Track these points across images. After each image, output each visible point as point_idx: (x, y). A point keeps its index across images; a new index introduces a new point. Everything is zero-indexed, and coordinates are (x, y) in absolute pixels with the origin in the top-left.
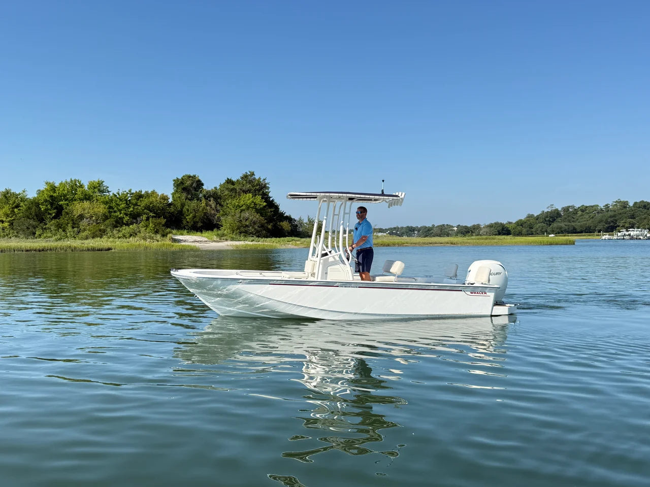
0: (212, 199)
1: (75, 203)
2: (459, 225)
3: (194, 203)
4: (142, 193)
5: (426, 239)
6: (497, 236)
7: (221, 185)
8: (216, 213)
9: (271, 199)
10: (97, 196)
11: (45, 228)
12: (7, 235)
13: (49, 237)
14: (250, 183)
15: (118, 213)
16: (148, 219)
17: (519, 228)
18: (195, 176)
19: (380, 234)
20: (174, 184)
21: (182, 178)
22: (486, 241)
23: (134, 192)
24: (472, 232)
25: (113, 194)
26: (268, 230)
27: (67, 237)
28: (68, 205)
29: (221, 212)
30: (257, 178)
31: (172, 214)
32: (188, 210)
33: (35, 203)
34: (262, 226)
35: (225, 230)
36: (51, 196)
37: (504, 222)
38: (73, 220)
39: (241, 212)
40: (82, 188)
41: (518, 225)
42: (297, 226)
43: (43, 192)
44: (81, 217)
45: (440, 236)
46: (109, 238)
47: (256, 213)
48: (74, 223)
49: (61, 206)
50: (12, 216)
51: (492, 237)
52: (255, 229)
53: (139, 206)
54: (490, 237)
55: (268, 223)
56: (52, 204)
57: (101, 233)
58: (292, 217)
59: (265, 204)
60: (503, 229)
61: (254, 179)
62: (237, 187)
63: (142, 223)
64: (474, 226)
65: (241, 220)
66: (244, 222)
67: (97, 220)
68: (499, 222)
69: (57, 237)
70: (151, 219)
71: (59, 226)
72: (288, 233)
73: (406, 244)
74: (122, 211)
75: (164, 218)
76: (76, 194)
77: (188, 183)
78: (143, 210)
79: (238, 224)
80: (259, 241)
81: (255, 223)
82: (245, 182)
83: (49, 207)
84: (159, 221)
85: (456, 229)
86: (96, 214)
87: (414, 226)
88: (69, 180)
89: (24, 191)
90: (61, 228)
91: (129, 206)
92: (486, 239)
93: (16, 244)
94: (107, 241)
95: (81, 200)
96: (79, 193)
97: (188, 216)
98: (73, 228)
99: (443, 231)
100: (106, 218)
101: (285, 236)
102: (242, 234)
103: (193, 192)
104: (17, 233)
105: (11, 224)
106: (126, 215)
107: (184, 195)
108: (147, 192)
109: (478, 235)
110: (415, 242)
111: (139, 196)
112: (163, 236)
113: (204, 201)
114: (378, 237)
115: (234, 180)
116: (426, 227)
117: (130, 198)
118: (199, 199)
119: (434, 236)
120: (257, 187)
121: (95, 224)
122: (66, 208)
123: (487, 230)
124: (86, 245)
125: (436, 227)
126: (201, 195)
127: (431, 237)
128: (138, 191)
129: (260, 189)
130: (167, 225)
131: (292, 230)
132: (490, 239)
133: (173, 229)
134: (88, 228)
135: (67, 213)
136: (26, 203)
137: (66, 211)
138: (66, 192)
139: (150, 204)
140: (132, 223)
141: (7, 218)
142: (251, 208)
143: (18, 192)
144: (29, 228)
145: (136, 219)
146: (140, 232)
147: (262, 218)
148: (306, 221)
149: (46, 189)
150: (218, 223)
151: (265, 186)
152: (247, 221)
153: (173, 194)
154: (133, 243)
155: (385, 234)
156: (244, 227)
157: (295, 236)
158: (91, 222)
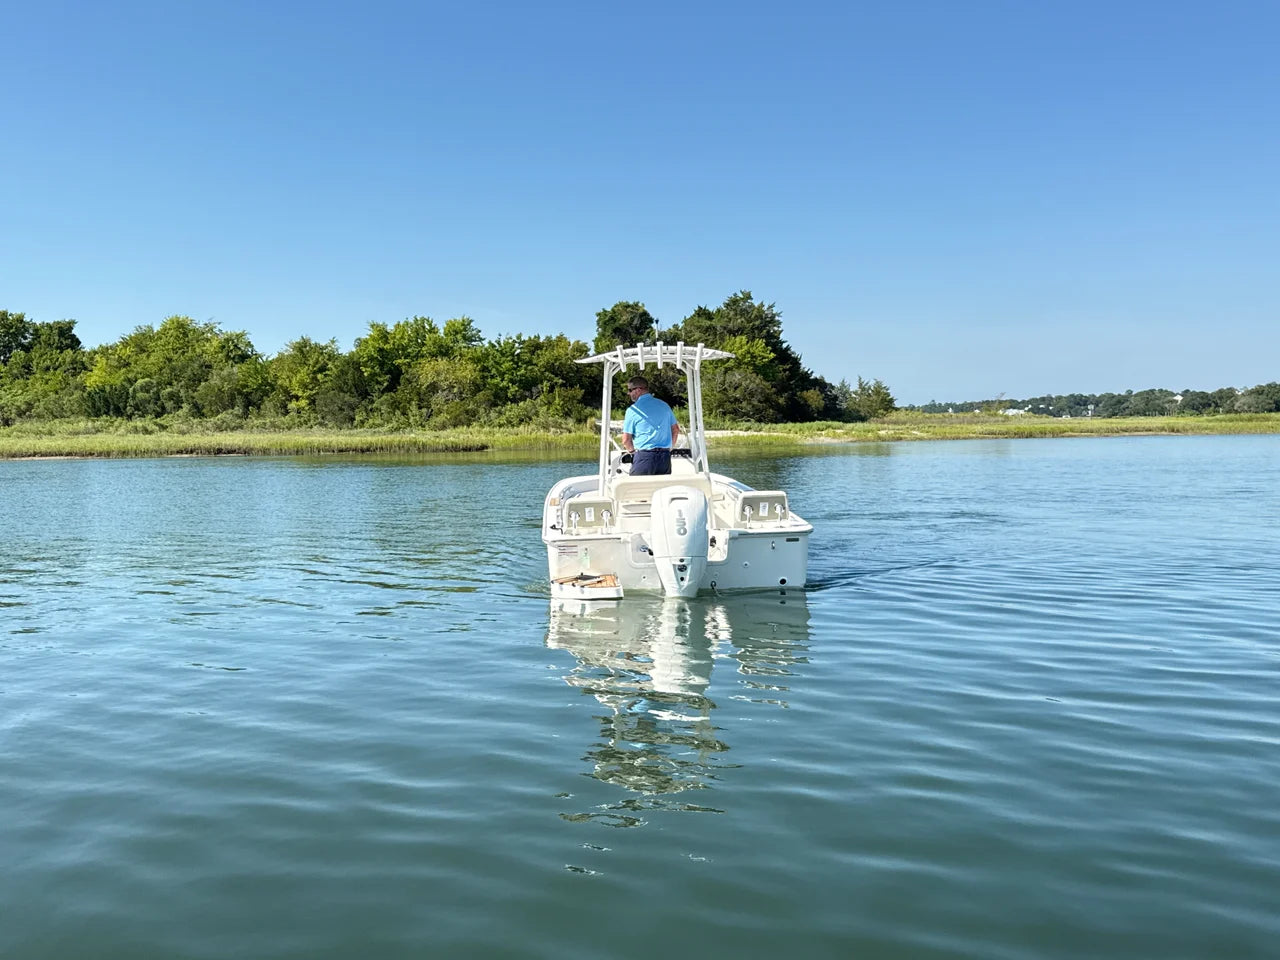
1: (423, 361)
2: (1187, 391)
4: (541, 340)
5: (1113, 420)
6: (1273, 414)
7: (685, 321)
8: (678, 375)
9: (784, 345)
10: (460, 348)
11: (371, 410)
12: (306, 422)
13: (378, 426)
14: (742, 315)
15: (499, 379)
16: (552, 389)
18: (637, 305)
19: (1011, 412)
20: (598, 322)
21: (613, 310)
22: (1250, 424)
23: (527, 339)
24: (1217, 405)
25: (490, 343)
26: (777, 407)
27: (409, 425)
28: (409, 365)
30: (756, 302)
31: (595, 379)
33: (353, 363)
34: (767, 400)
36: (381, 350)
38: (419, 394)
39: (725, 372)
40: (434, 333)
42: (836, 398)
43: (366, 341)
44: (434, 388)
45: (1144, 413)
46: (482, 426)
47: (754, 375)
48: (421, 400)
49: (398, 368)
50: (314, 387)
51: (1263, 415)
52: (753, 406)
53: (535, 365)
54: (1258, 415)
55: (779, 393)
56: (382, 365)
57: (468, 418)
58: (827, 381)
59: (772, 355)
61: (752, 306)
62: (718, 324)
63: (542, 397)
64: (1221, 391)
65: (725, 389)
66: (731, 393)
67: (461, 393)
69: (390, 425)
70: (557, 390)
71: (395, 405)
72: (819, 412)
73: (1070, 433)
74: (506, 376)
75: (582, 387)
76: (424, 345)
78: (542, 373)
79: (719, 396)
80: (760, 430)
81: (752, 395)
82: (732, 313)
83: (377, 369)
84: (571, 392)
85: (1179, 398)
86: (460, 382)
87: (1086, 394)
88: (411, 320)
89: (333, 342)
90: (398, 409)
91: (518, 366)
92: (1250, 420)
93: (321, 439)
94: (479, 432)
95: (433, 355)
96: (428, 342)
98: (420, 408)
99: (1152, 403)
100: (477, 388)
101: (812, 419)
102: (728, 417)
103: (634, 335)
104: (323, 418)
105: (312, 402)
106: (513, 382)
107: (617, 342)
108: (548, 339)
109: (1228, 412)
110: (1090, 427)
111: (535, 346)
112: (581, 421)
114: (1007, 417)
115: (711, 310)
116: (1114, 396)
117: (518, 351)
119: (1131, 415)
120: (757, 323)
121: (457, 400)
122: (407, 371)
123: (1251, 400)
124: (442, 441)
125: (1136, 395)
127: (1124, 416)
128: (532, 337)
129: (762, 326)
130: (586, 401)
131: (826, 405)
132: (1258, 419)
134: (445, 408)
135: (409, 381)
136: (337, 363)
137: (407, 377)
138: (406, 341)
139: (556, 360)
140: (523, 398)
141: (304, 392)
142: (746, 364)
143: (323, 344)
144: (344, 410)
145: (530, 390)
146: (537, 414)
147: (767, 384)
148: (854, 387)
149: (370, 336)
150: (680, 394)
151: (772, 321)
152: (738, 391)
153: (596, 341)
154: (525, 435)
155: (1022, 412)
156: (732, 403)
157: (833, 419)
158: (451, 396)
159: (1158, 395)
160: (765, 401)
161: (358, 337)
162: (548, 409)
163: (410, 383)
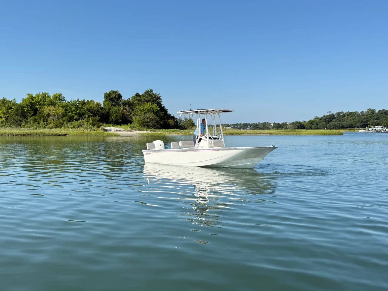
0: (127, 105)
1: (45, 106)
2: (274, 123)
3: (116, 108)
4: (86, 101)
5: (255, 131)
6: (297, 130)
7: (132, 97)
8: (130, 114)
9: (163, 106)
10: (58, 103)
11: (27, 122)
12: (4, 126)
13: (29, 127)
14: (150, 96)
15: (71, 113)
16: (89, 117)
17: (310, 125)
18: (117, 92)
19: (227, 128)
20: (104, 96)
21: (109, 93)
22: (291, 132)
23: (81, 101)
24: (282, 127)
25: (68, 101)
26: (160, 124)
27: (40, 127)
28: (40, 108)
29: (133, 113)
30: (154, 93)
31: (103, 114)
32: (113, 112)
33: (21, 106)
34: (157, 122)
35: (135, 124)
36: (31, 103)
37: (301, 121)
38: (43, 117)
39: (144, 114)
40: (49, 97)
41: (309, 123)
42: (178, 122)
43: (26, 100)
44: (49, 115)
45: (263, 129)
46: (65, 128)
47: (153, 114)
48: (44, 119)
49: (36, 108)
50: (7, 114)
51: (294, 130)
52: (153, 124)
53: (83, 109)
55: (161, 120)
56: (31, 107)
57: (61, 125)
58: (175, 117)
59: (159, 109)
60: (300, 125)
61: (153, 94)
62: (143, 99)
63: (85, 119)
64: (283, 123)
65: (144, 119)
66: (146, 120)
67: (58, 117)
68: (299, 121)
69: (34, 127)
70: (90, 117)
71: (35, 121)
72: (173, 126)
73: (243, 134)
74: (73, 112)
75: (99, 116)
77: (113, 95)
78: (86, 112)
79: (142, 121)
80: (155, 131)
81: (153, 120)
82: (147, 96)
83: (29, 109)
84: (95, 118)
85: (272, 125)
86: (58, 114)
87: (248, 123)
88: (41, 93)
89: (14, 99)
90: (36, 122)
91: (77, 109)
93: (9, 131)
94: (64, 130)
95: (49, 105)
96: (47, 101)
97: (112, 115)
98: (44, 122)
99: (265, 126)
100: (63, 116)
101: (171, 128)
102: (145, 127)
103: (116, 101)
104: (10, 124)
105: (7, 119)
106: (76, 114)
107: (110, 103)
108: (88, 101)
109: (285, 129)
110: (248, 132)
111: (84, 103)
112: (98, 127)
113: (122, 106)
115: (140, 94)
116: (255, 124)
117: (78, 104)
118: (119, 106)
119: (259, 129)
121: (57, 119)
122: (40, 110)
123: (291, 126)
124: (52, 132)
125: (261, 124)
126: (120, 103)
127: (257, 130)
128: (83, 100)
129: (156, 100)
130: (100, 121)
131: (175, 124)
133: (104, 123)
134: (53, 122)
135: (40, 113)
136: (15, 106)
137: (40, 111)
138: (39, 100)
139: (90, 108)
140: (79, 119)
141: (4, 115)
142: (151, 111)
143: (10, 100)
144: (18, 122)
145: (82, 117)
146: (84, 125)
147: (157, 117)
148: (183, 119)
149: (27, 98)
150: (131, 120)
151: (159, 98)
152: (148, 119)
153: (104, 102)
154: (80, 131)
155: (230, 128)
156: (146, 123)
157: (177, 128)
158: (55, 118)
159: (267, 124)
160: (156, 123)
161: (23, 98)
162: (87, 123)
163: (41, 113)
